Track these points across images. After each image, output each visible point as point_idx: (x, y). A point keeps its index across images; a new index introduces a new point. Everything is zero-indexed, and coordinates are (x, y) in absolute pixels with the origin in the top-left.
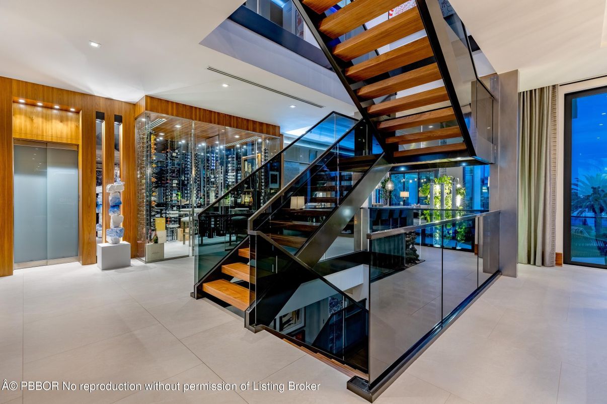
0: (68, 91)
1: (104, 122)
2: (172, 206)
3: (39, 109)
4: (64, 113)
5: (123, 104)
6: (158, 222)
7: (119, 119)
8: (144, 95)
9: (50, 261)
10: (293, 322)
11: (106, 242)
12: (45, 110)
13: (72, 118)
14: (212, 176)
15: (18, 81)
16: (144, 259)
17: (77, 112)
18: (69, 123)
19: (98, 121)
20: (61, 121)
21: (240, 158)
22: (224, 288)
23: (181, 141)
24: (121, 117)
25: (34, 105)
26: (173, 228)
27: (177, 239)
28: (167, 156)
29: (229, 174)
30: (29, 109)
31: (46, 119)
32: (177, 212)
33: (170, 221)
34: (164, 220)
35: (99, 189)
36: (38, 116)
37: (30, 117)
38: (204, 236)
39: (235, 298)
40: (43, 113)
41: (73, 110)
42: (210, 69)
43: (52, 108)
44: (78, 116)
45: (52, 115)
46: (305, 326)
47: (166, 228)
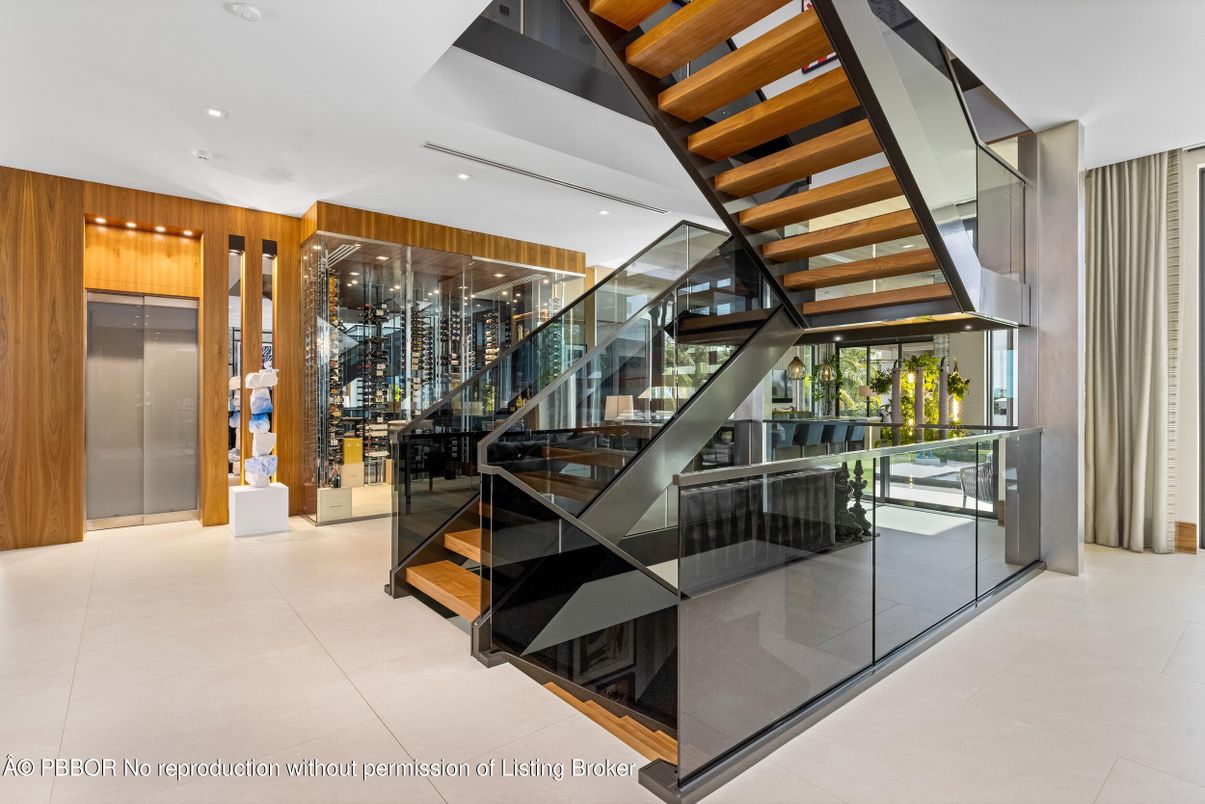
0: (179, 199)
1: (244, 255)
2: (375, 416)
3: (132, 234)
4: (173, 240)
5: (279, 219)
6: (349, 445)
7: (270, 247)
8: (315, 201)
9: (149, 518)
10: (610, 654)
11: (246, 483)
12: (140, 236)
13: (187, 247)
14: (454, 355)
15: (94, 185)
16: (313, 517)
17: (196, 237)
18: (183, 257)
19: (233, 253)
20: (169, 255)
21: (510, 318)
22: (445, 578)
23: (393, 287)
24: (274, 244)
25: (121, 227)
26: (376, 458)
27: (384, 481)
28: (367, 315)
29: (487, 351)
30: (113, 234)
31: (142, 251)
32: (385, 426)
33: (373, 445)
34: (359, 442)
35: (234, 383)
36: (128, 246)
37: (114, 250)
38: (438, 475)
39: (459, 598)
40: (136, 240)
41: (188, 233)
42: (429, 146)
43: (152, 231)
44: (197, 245)
45: (152, 244)
46: (634, 665)
47: (365, 458)
